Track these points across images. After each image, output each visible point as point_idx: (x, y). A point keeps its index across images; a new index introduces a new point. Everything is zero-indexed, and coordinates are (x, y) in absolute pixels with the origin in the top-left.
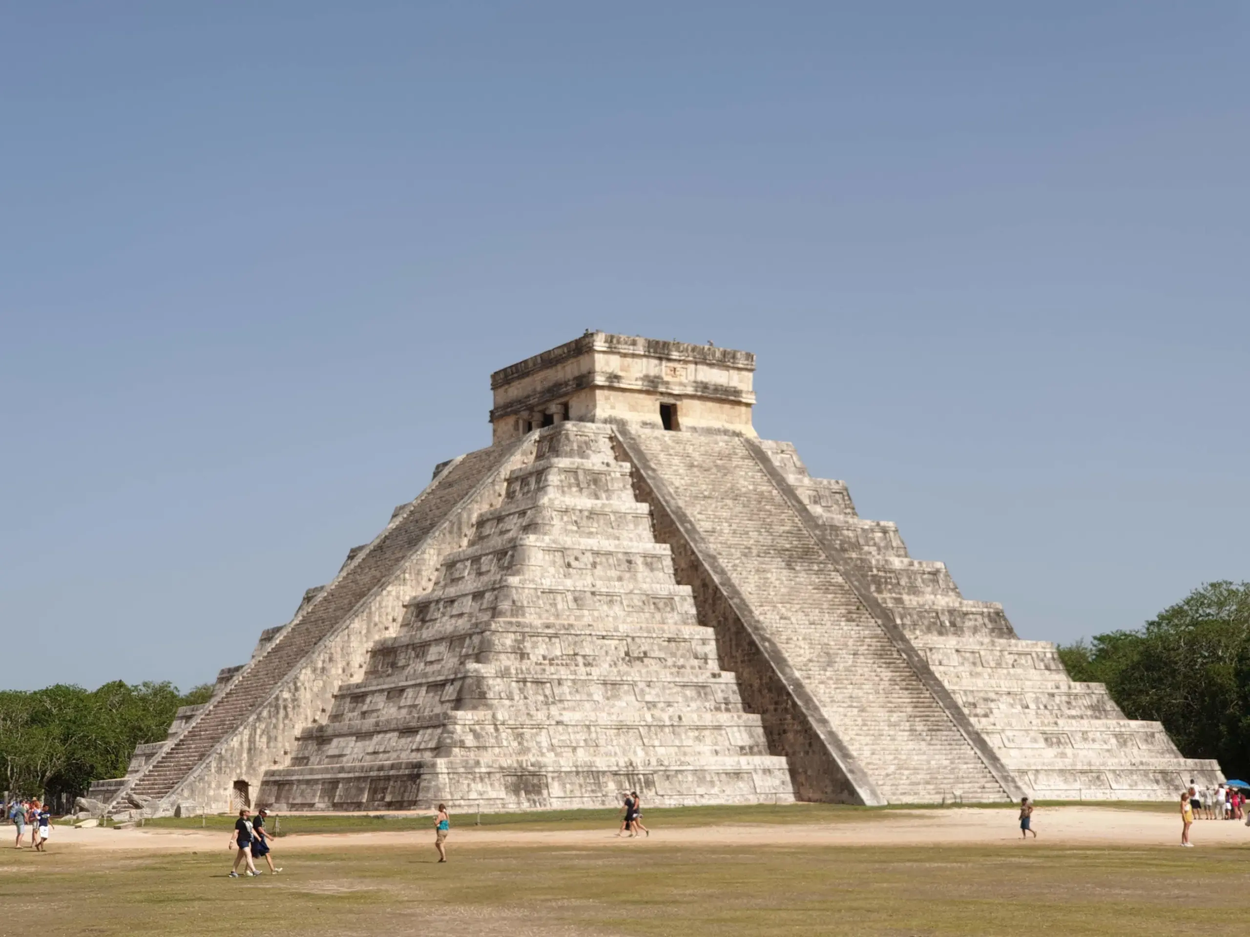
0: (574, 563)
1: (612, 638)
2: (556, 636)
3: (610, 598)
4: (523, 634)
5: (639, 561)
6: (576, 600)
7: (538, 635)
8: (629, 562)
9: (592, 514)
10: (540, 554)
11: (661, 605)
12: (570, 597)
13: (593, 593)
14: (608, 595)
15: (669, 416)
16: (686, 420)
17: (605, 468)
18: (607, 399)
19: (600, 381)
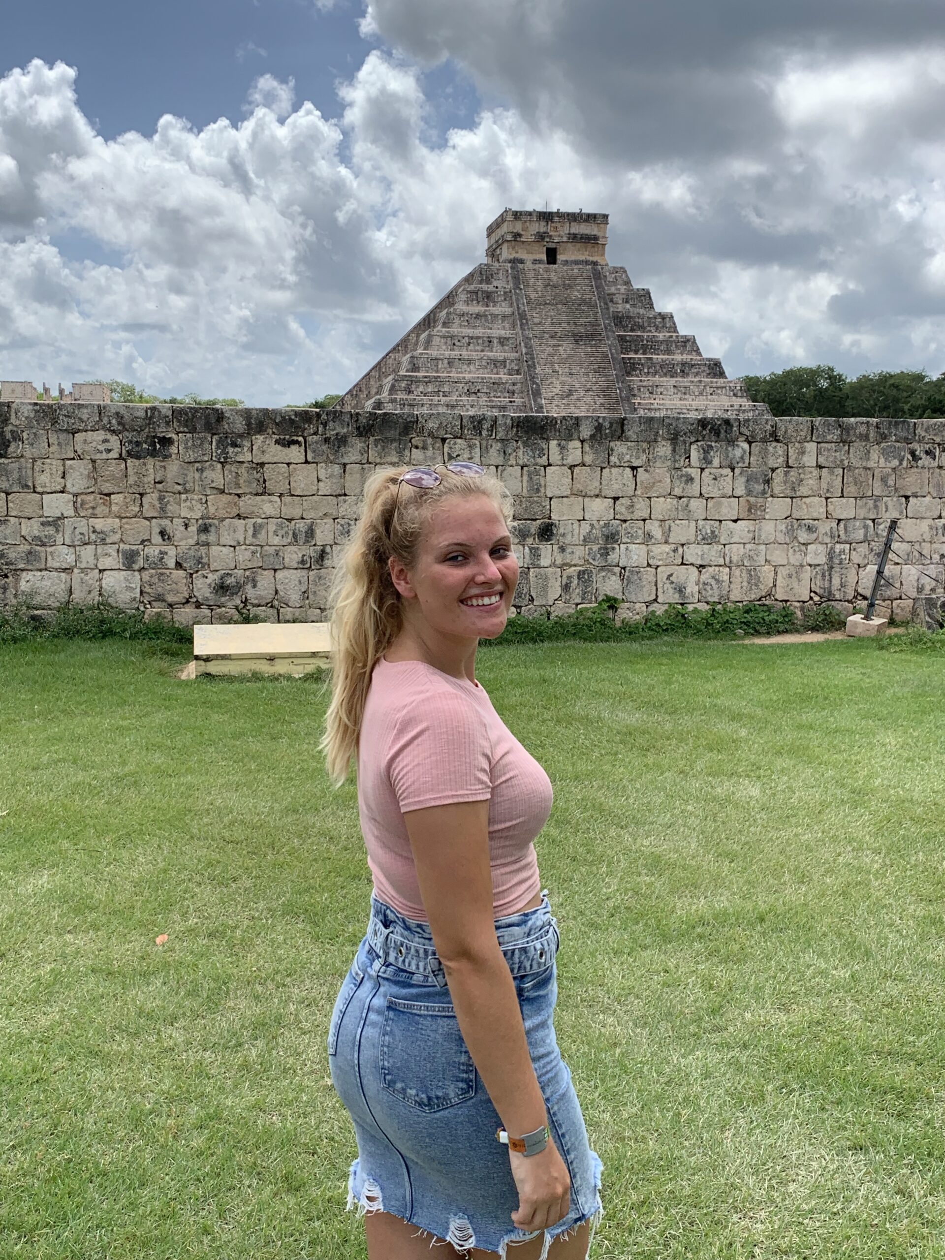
0: (457, 343)
1: (461, 383)
2: (430, 382)
3: (470, 362)
4: (412, 381)
5: (495, 341)
6: (449, 363)
7: (420, 381)
8: (490, 342)
9: (478, 316)
10: (438, 339)
11: (498, 364)
12: (446, 361)
13: (460, 359)
14: (468, 360)
15: (552, 256)
16: (560, 257)
17: (495, 289)
18: (513, 248)
19: (509, 237)
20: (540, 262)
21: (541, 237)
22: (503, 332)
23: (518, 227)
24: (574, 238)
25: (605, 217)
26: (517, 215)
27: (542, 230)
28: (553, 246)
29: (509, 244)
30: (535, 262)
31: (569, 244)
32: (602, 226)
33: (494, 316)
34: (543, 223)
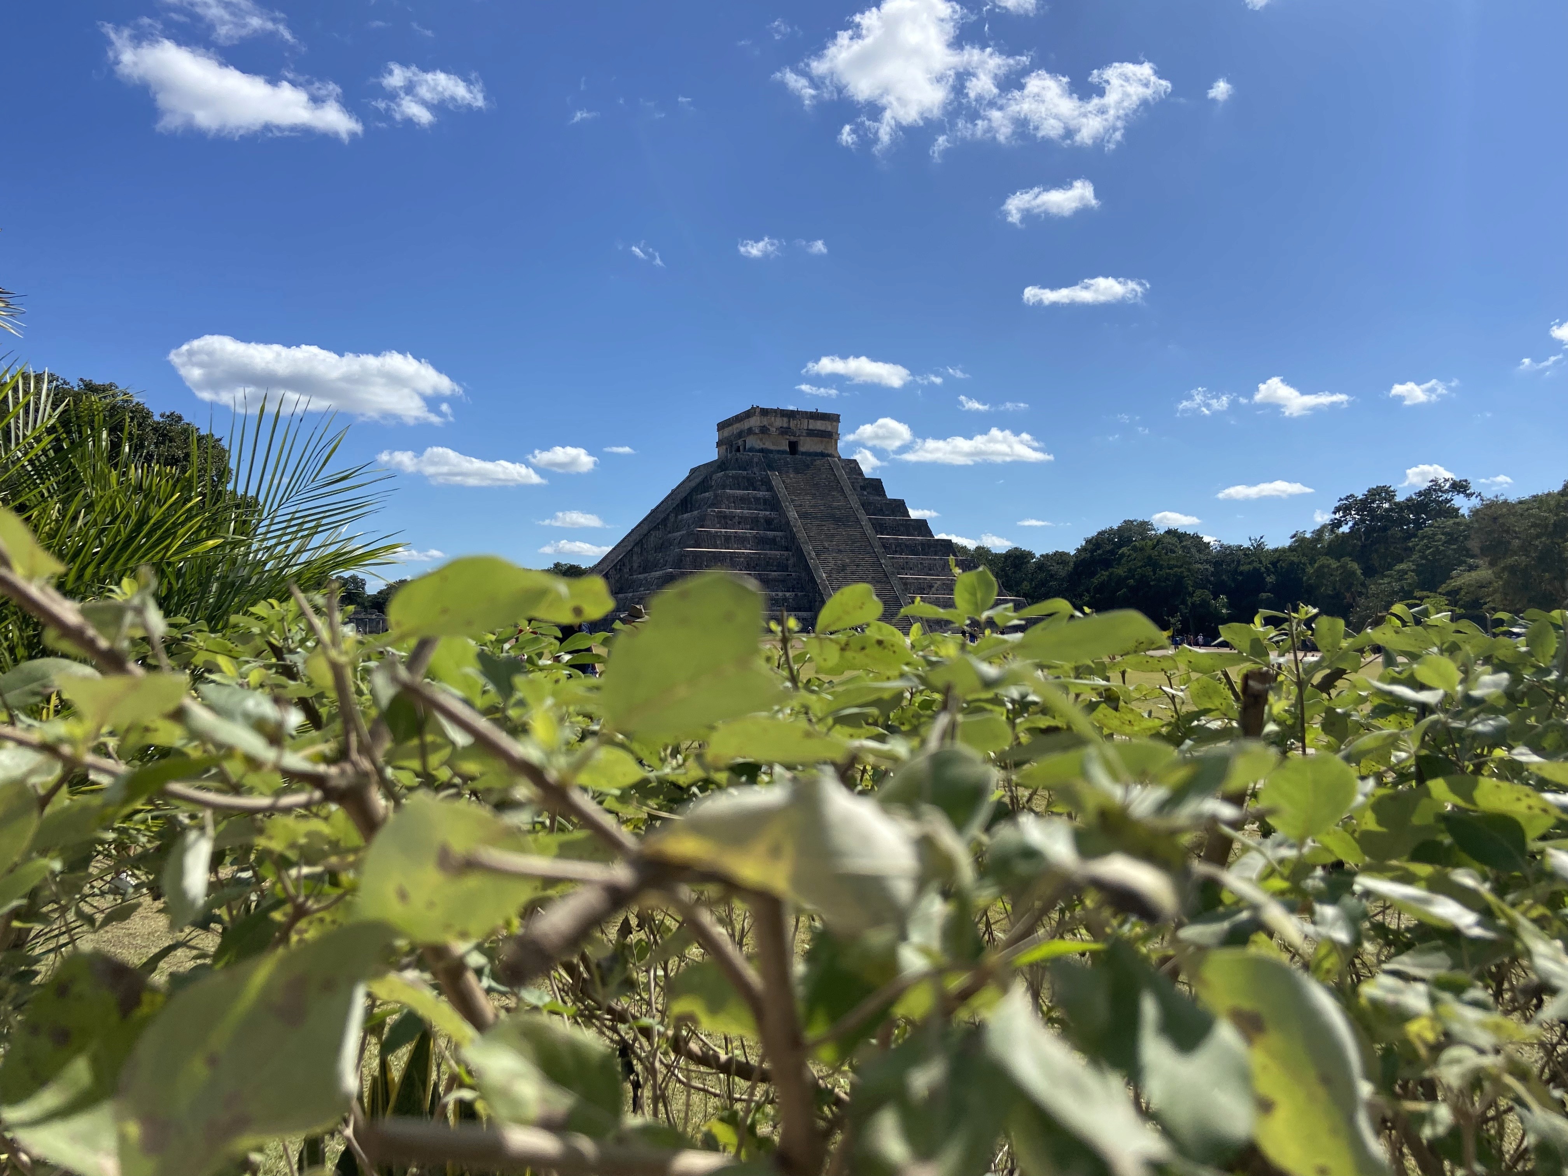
15: (793, 447)
16: (802, 448)
17: (753, 475)
18: (761, 440)
19: (757, 431)
20: (784, 452)
21: (784, 431)
22: (768, 513)
23: (765, 421)
24: (811, 433)
25: (839, 416)
26: (765, 412)
27: (785, 425)
28: (792, 439)
29: (756, 436)
30: (779, 452)
31: (808, 438)
32: (835, 423)
33: (757, 499)
34: (785, 419)
